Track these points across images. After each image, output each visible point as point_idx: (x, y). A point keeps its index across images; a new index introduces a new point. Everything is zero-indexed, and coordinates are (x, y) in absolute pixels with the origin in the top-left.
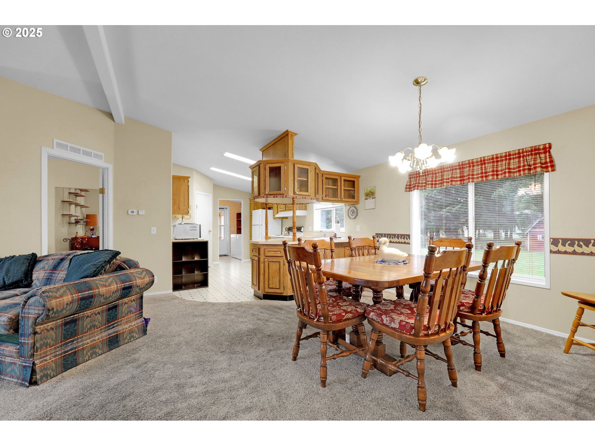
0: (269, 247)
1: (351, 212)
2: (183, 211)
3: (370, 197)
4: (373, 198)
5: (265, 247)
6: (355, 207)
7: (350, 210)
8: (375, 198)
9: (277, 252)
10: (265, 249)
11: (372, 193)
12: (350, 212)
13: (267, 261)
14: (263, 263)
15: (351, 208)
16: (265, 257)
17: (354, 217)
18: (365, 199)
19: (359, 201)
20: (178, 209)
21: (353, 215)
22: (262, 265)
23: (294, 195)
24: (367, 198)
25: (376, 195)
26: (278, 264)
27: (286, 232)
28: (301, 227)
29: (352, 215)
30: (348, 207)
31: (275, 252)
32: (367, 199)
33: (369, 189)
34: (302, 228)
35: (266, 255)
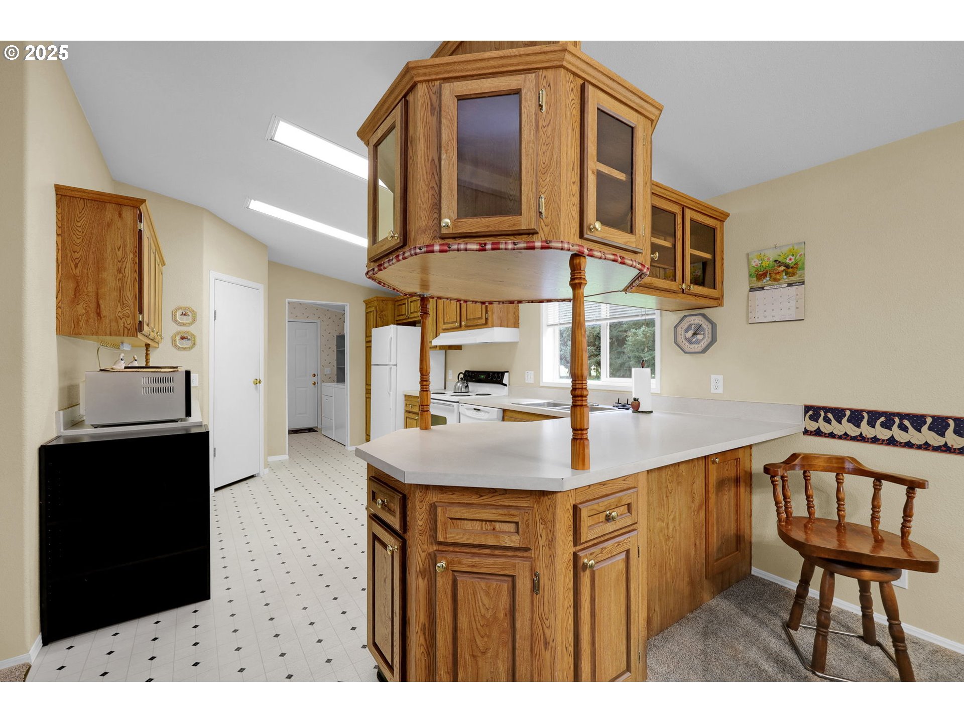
0: (455, 498)
1: (686, 331)
2: (114, 324)
3: (776, 280)
4: (790, 285)
5: (435, 498)
6: (704, 316)
7: (685, 324)
8: (803, 283)
9: (498, 525)
10: (433, 508)
11: (787, 266)
12: (680, 331)
13: (446, 568)
14: (423, 573)
15: (688, 319)
16: (436, 547)
17: (699, 347)
18: (752, 289)
19: (722, 296)
20: (93, 315)
21: (698, 342)
22: (417, 585)
23: (579, 242)
24: (760, 284)
25: (809, 273)
26: (505, 586)
27: (459, 385)
28: (503, 373)
29: (690, 342)
30: (674, 318)
31: (489, 526)
32: (762, 288)
33: (772, 255)
34: (506, 375)
35: (441, 539)
